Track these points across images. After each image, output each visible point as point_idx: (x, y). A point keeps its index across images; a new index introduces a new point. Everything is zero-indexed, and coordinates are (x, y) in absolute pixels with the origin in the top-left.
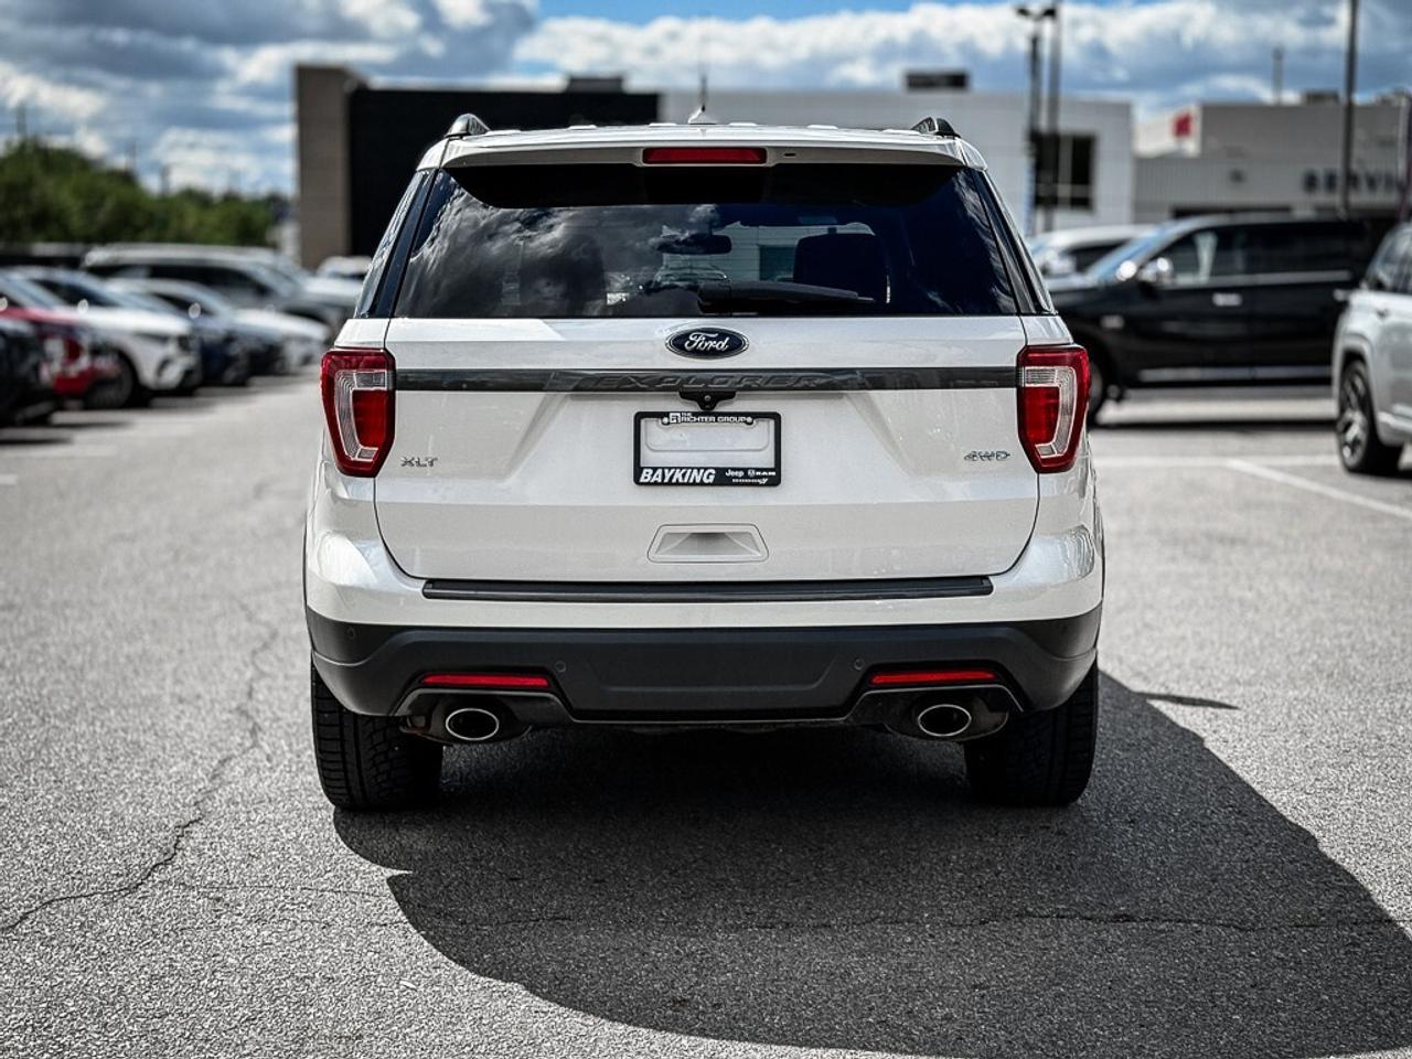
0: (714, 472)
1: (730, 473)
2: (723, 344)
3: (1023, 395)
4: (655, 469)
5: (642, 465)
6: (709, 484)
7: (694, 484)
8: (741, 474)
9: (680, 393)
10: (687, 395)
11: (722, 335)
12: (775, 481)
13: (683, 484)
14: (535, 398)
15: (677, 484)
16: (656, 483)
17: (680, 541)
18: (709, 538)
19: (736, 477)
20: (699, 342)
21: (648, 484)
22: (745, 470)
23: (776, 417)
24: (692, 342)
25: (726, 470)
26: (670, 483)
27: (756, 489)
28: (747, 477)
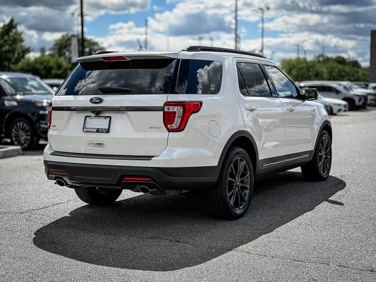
0: (96, 129)
1: (99, 130)
2: (99, 101)
3: (164, 113)
4: (86, 128)
5: (84, 127)
6: (95, 132)
7: (93, 132)
8: (101, 130)
9: (91, 112)
10: (92, 112)
11: (99, 99)
12: (108, 132)
13: (91, 132)
14: (68, 112)
15: (90, 132)
17: (93, 145)
18: (100, 144)
19: (100, 131)
20: (94, 100)
21: (85, 132)
22: (102, 129)
23: (110, 117)
24: (93, 100)
25: (99, 129)
26: (88, 132)
27: (103, 133)
28: (102, 131)
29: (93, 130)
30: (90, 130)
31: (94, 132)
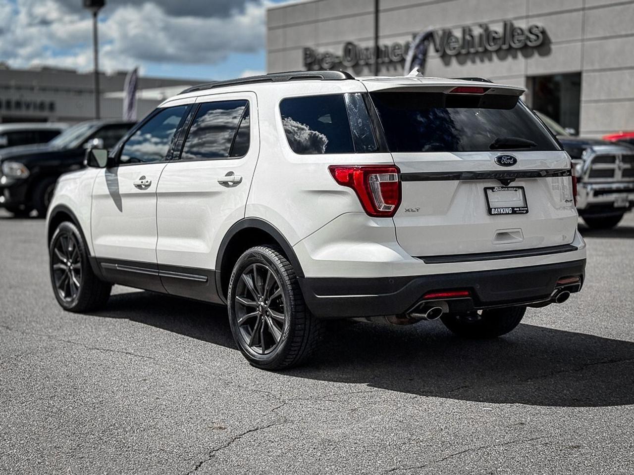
0: (511, 209)
1: (516, 209)
2: (511, 161)
4: (495, 209)
5: (491, 207)
6: (511, 214)
7: (507, 214)
8: (518, 209)
10: (499, 180)
11: (511, 158)
12: (527, 212)
13: (504, 214)
15: (502, 214)
16: (496, 214)
19: (517, 211)
20: (505, 160)
21: (494, 214)
22: (519, 208)
23: (522, 188)
24: (503, 160)
25: (514, 208)
26: (500, 214)
27: (522, 215)
28: (520, 210)
29: (507, 211)
30: (502, 211)
31: (509, 214)
